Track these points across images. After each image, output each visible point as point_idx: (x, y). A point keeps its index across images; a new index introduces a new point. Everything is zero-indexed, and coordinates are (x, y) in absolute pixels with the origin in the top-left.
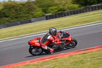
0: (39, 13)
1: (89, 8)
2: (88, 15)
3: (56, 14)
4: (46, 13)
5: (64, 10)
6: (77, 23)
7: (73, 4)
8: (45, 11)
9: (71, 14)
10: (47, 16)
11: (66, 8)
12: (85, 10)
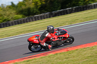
1: (32, 18)
2: (31, 25)
5: (9, 21)
6: (21, 32)
7: (17, 14)
9: (16, 24)
11: (11, 18)
12: (28, 20)
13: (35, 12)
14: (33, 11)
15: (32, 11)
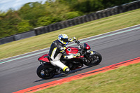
0: (25, 26)
1: (93, 16)
2: (92, 25)
3: (48, 27)
4: (35, 26)
5: (60, 21)
7: (71, 11)
8: (34, 24)
9: (70, 25)
10: (36, 30)
11: (62, 17)
12: (87, 19)
13: (96, 6)
14: (94, 5)
15: (92, 5)
